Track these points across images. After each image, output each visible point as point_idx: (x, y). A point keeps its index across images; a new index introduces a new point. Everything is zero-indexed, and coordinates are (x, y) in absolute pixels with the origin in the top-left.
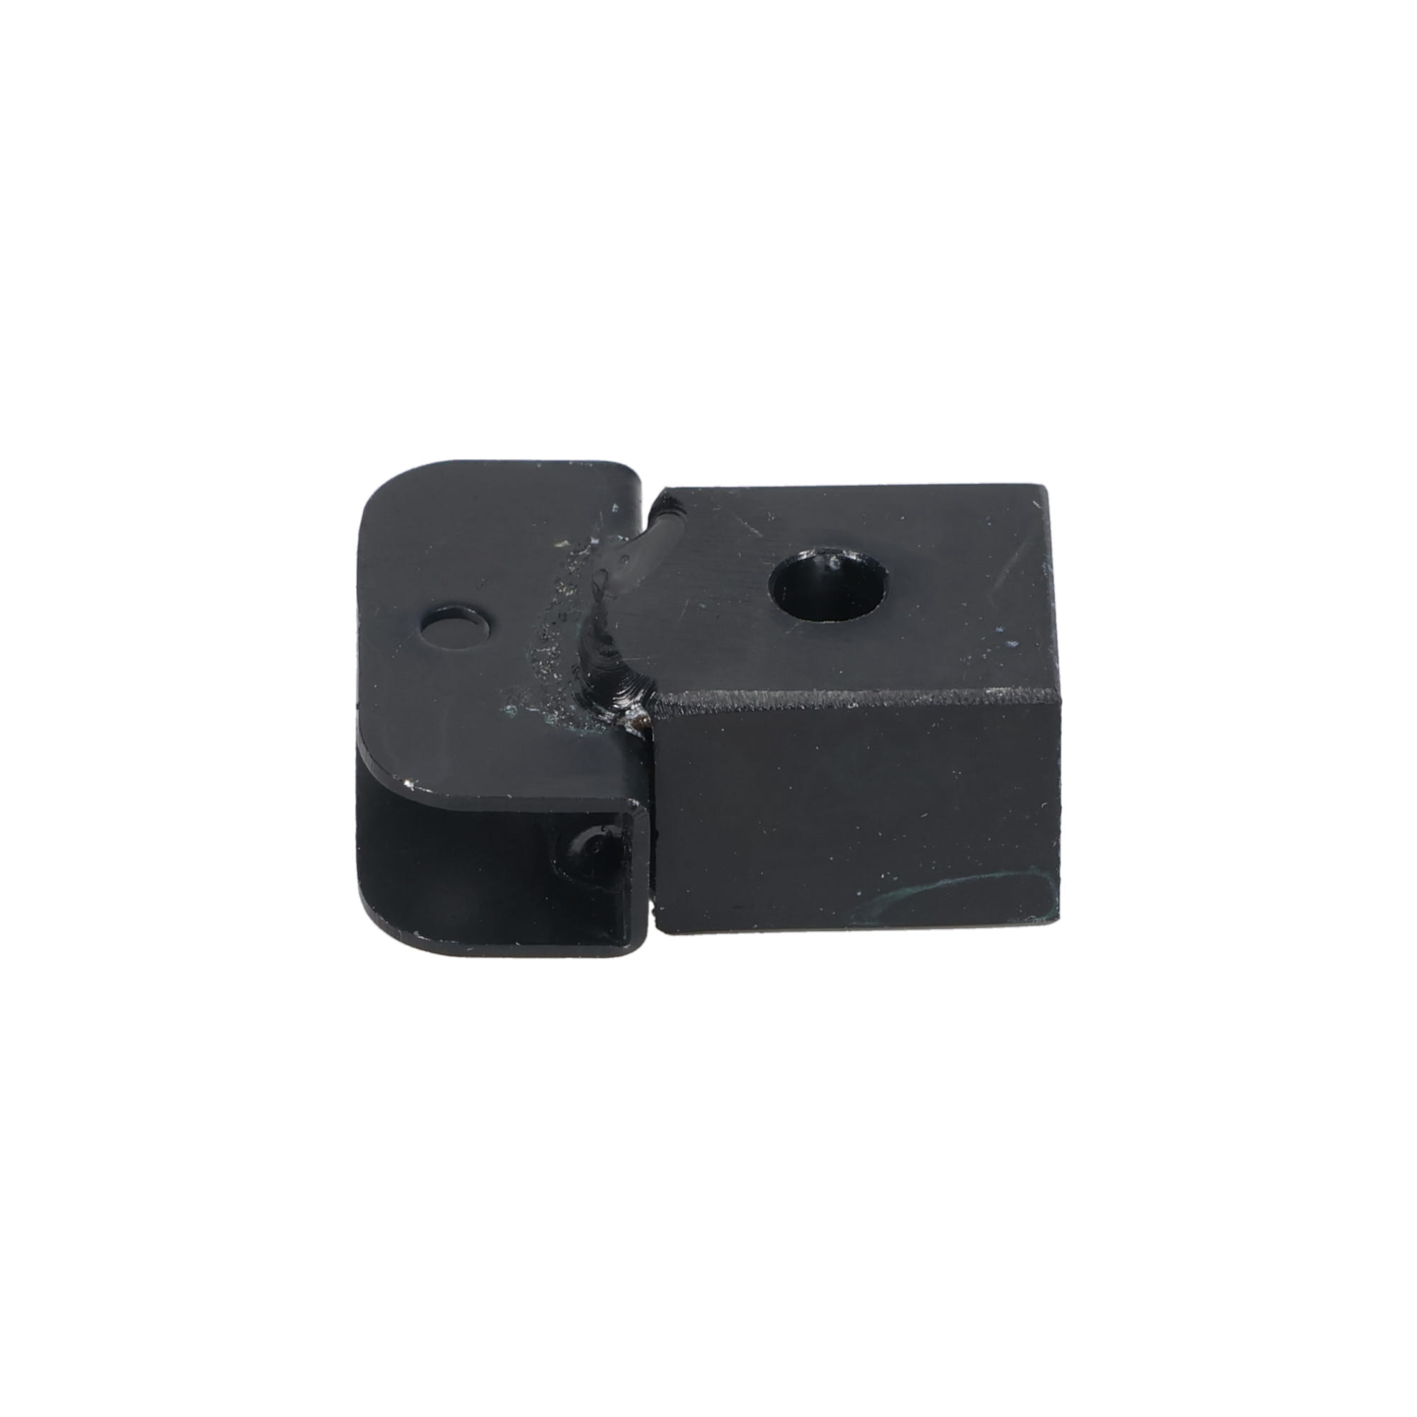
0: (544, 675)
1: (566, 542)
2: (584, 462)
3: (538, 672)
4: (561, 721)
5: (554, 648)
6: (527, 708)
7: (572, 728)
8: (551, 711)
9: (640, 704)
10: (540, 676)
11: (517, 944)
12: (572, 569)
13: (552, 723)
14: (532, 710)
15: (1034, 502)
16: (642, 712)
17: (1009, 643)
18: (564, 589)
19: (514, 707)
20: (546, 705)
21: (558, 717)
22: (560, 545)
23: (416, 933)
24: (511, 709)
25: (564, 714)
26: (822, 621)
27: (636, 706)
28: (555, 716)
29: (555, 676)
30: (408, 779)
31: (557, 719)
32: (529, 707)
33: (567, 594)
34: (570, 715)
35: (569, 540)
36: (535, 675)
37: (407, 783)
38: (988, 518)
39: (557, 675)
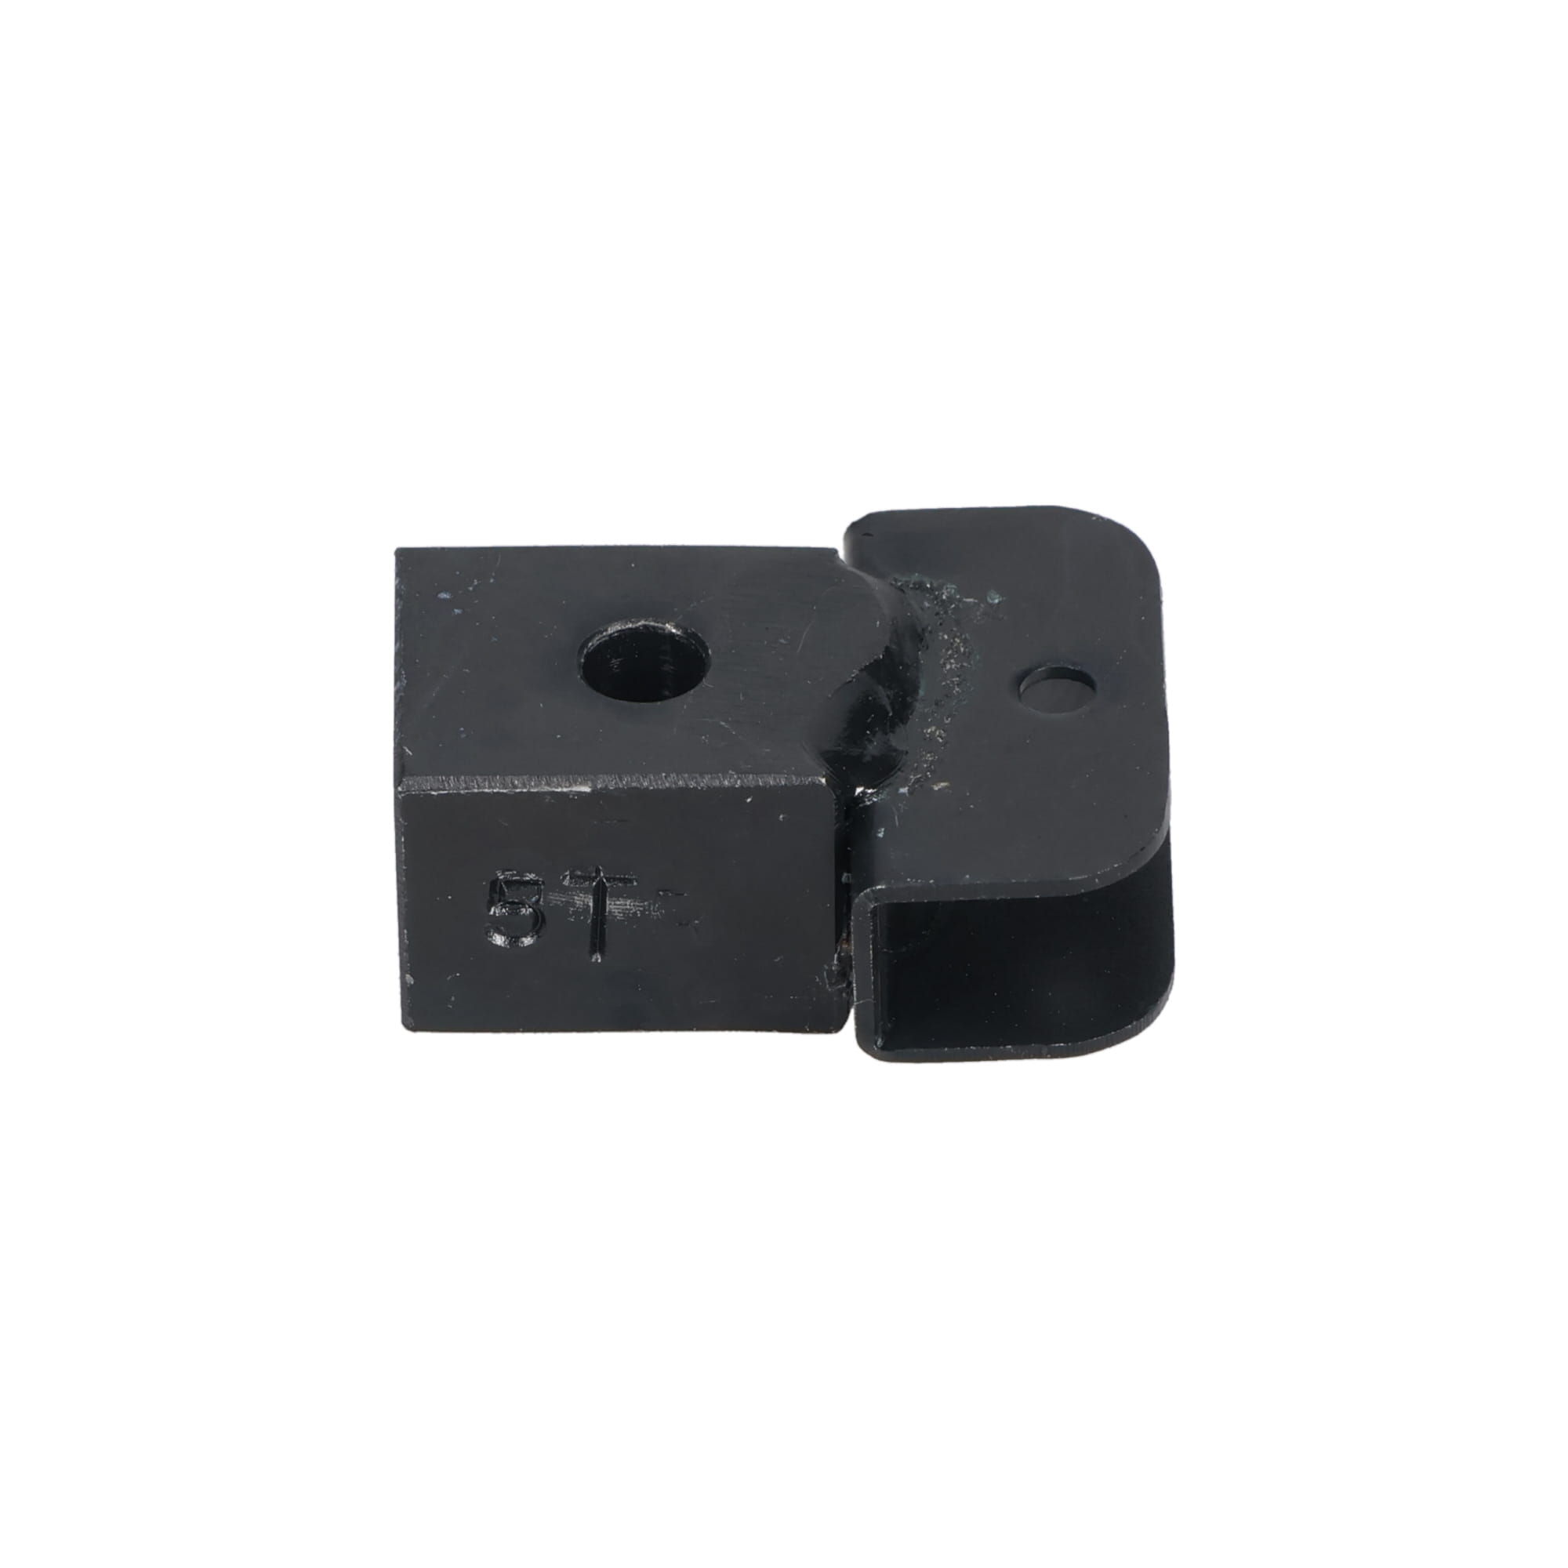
0: (958, 637)
1: (936, 788)
3: (965, 641)
4: (940, 588)
5: (948, 667)
6: (976, 601)
7: (927, 580)
8: (951, 599)
10: (963, 637)
12: (929, 757)
13: (948, 586)
14: (971, 600)
15: (411, 753)
17: (448, 597)
18: (937, 733)
19: (991, 601)
20: (956, 605)
21: (943, 593)
22: (943, 784)
24: (995, 599)
25: (936, 598)
28: (946, 594)
29: (946, 637)
31: (944, 591)
32: (975, 603)
33: (933, 728)
34: (931, 594)
35: (933, 790)
36: (968, 637)
38: (463, 736)
39: (943, 638)
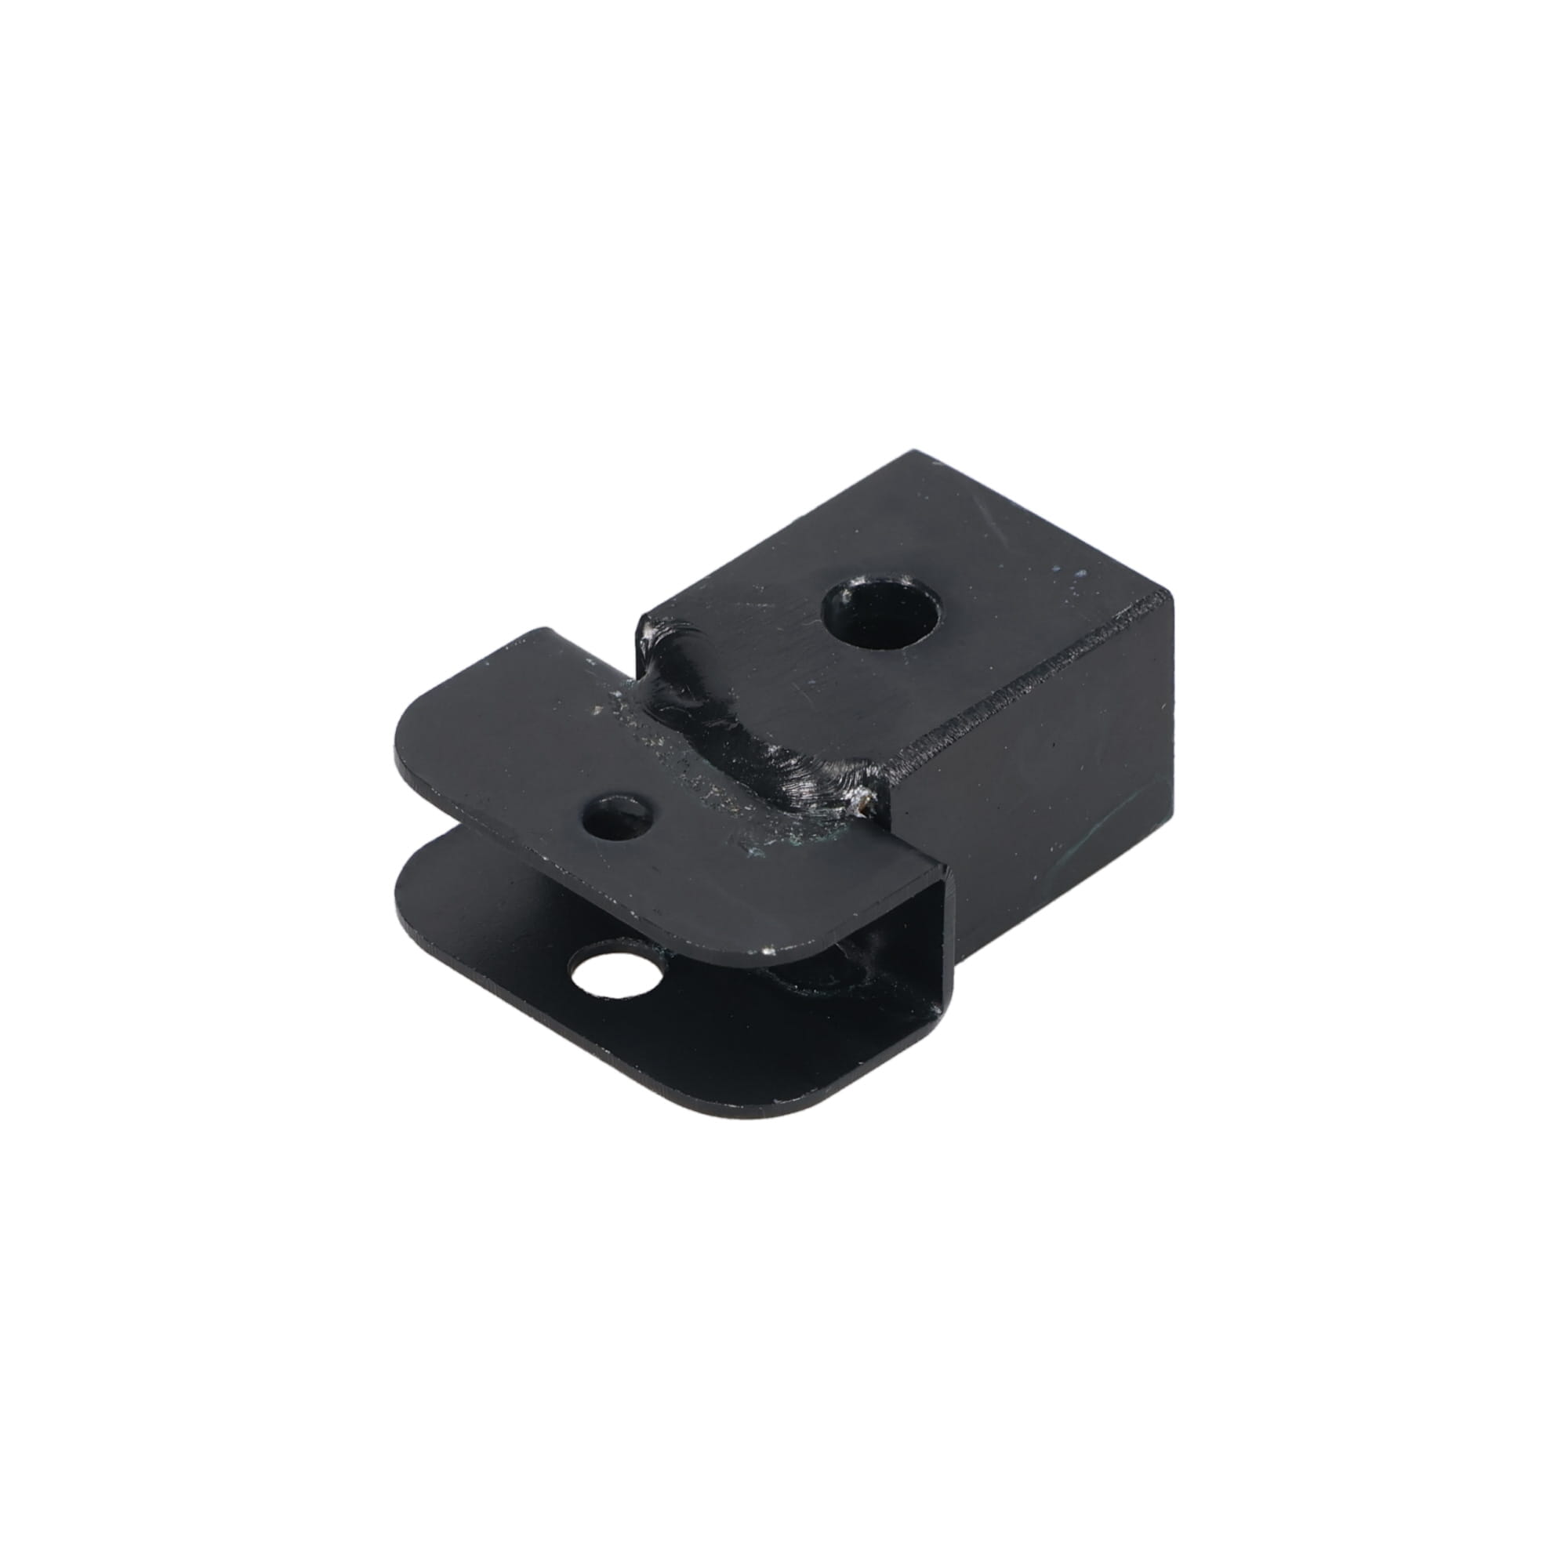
1: (597, 708)
2: (517, 641)
5: (715, 789)
6: (765, 844)
7: (820, 839)
9: (861, 786)
11: (860, 1063)
12: (634, 724)
14: (770, 843)
16: (866, 792)
17: (1078, 574)
19: (755, 849)
22: (596, 713)
23: (776, 1101)
24: (755, 852)
26: (917, 640)
27: (858, 789)
30: (764, 948)
32: (765, 842)
35: (598, 705)
37: (766, 952)
